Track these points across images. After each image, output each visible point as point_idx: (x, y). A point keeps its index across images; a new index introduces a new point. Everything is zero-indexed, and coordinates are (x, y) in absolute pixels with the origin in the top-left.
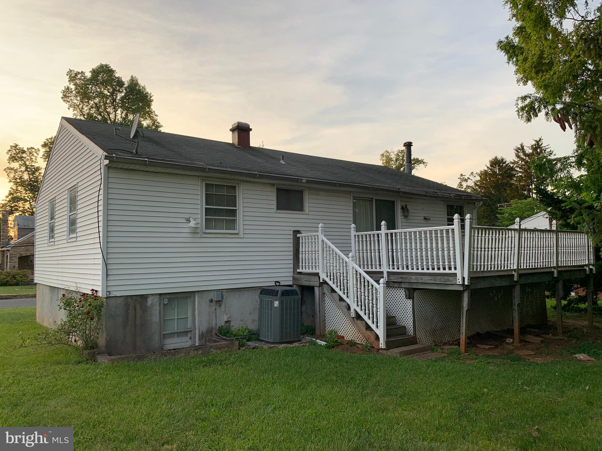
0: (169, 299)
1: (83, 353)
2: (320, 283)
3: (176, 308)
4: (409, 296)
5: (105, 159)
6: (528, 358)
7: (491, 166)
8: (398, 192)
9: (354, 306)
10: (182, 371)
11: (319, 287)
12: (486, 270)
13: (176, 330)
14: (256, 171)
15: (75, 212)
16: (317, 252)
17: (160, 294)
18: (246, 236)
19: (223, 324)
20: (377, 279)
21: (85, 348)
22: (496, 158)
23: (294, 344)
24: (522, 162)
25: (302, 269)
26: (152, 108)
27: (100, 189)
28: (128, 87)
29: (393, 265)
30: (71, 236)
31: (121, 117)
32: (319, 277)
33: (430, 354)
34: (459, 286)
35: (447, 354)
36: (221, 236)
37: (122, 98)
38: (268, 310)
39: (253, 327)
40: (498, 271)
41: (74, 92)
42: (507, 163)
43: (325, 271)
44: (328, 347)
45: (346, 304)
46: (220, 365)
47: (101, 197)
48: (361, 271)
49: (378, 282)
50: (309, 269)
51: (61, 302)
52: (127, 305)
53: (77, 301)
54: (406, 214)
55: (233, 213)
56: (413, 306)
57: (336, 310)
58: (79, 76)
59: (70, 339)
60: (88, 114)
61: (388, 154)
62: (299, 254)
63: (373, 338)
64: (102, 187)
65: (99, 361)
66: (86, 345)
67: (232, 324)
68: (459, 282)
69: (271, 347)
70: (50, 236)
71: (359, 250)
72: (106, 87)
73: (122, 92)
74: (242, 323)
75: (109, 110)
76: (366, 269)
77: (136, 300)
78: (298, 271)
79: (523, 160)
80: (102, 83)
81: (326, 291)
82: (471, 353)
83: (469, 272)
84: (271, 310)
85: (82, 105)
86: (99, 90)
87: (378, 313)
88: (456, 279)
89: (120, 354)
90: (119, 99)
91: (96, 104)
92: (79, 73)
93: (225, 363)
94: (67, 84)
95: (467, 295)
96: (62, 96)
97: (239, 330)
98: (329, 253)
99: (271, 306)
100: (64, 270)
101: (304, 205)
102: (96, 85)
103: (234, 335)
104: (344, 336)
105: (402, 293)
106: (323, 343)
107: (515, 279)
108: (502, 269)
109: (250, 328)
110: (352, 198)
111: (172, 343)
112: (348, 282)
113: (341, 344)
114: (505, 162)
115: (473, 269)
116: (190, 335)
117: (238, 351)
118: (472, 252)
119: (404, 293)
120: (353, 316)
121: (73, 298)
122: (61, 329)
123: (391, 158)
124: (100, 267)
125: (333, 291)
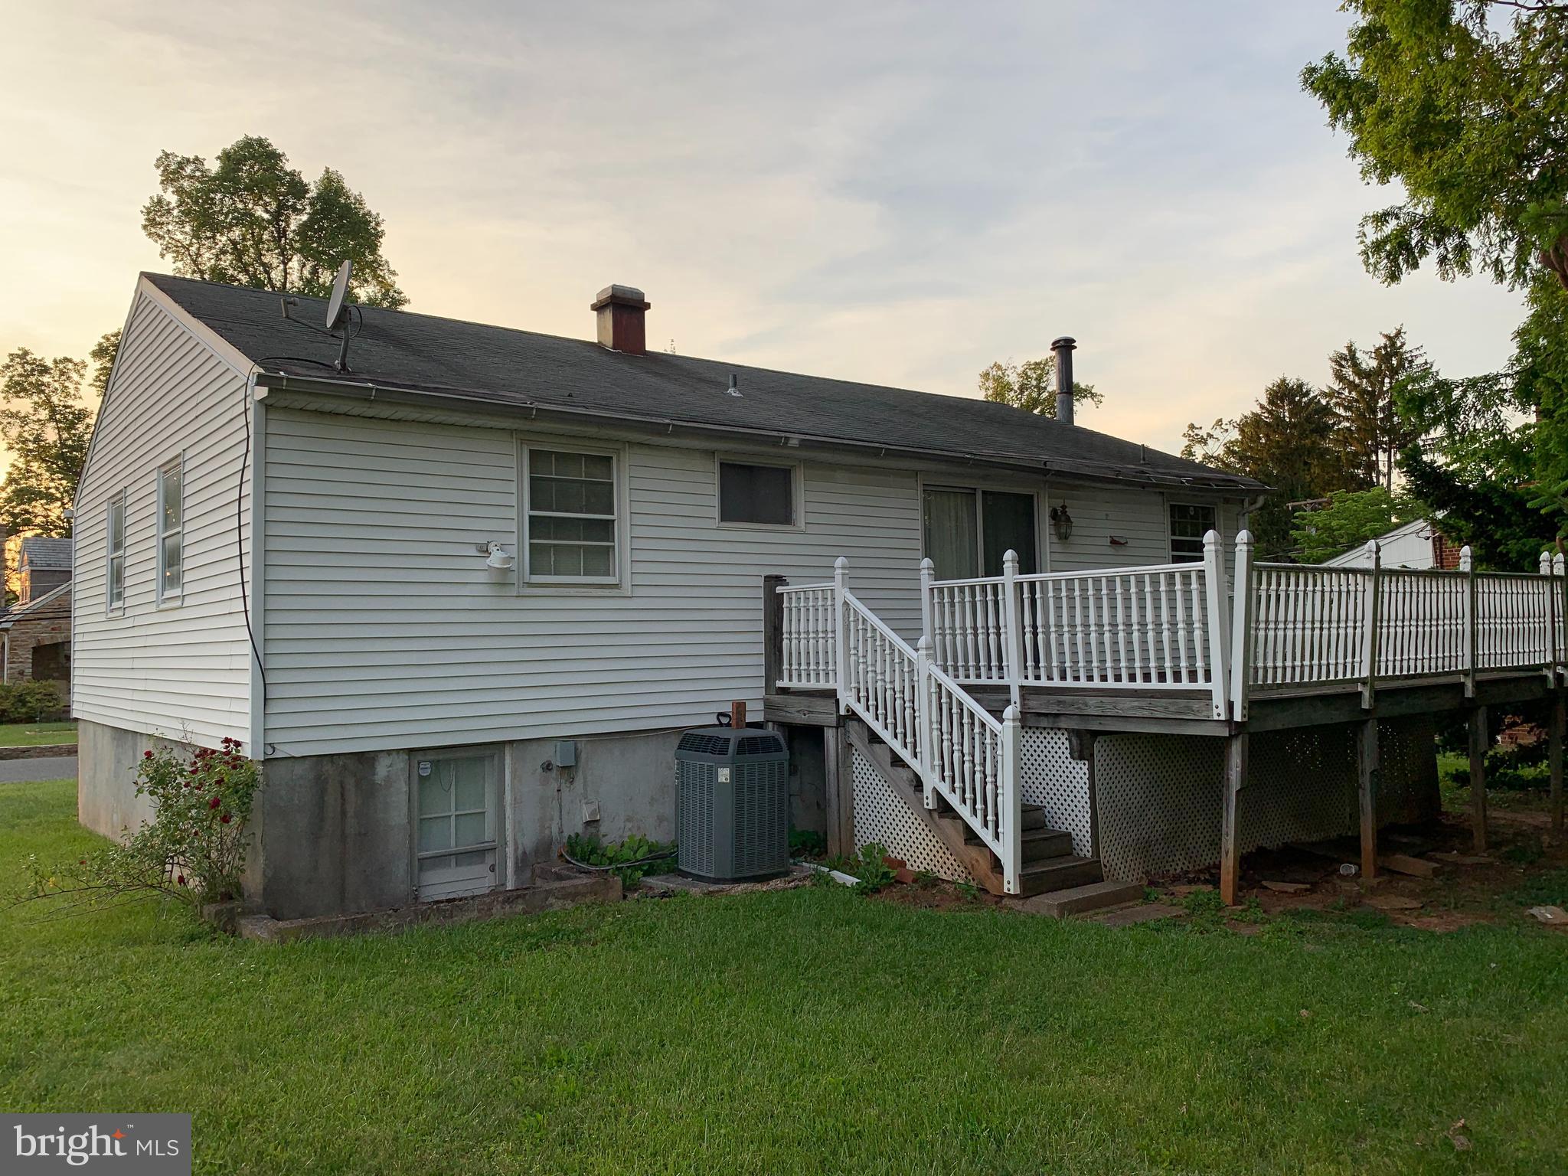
0: (435, 764)
1: (201, 912)
2: (839, 717)
3: (453, 787)
4: (1081, 752)
5: (258, 384)
6: (1404, 918)
7: (1269, 403)
8: (1045, 472)
9: (931, 781)
10: (471, 963)
11: (837, 728)
12: (1288, 680)
13: (453, 849)
14: (665, 417)
15: (179, 529)
16: (830, 635)
17: (411, 751)
18: (639, 592)
19: (580, 829)
20: (996, 706)
21: (209, 898)
22: (1284, 381)
23: (772, 883)
24: (1350, 393)
25: (790, 680)
26: (380, 253)
27: (244, 468)
28: (319, 197)
29: (1037, 667)
30: (168, 594)
31: (301, 278)
32: (837, 701)
33: (1138, 908)
34: (1220, 724)
35: (1186, 907)
36: (572, 591)
37: (303, 229)
38: (702, 793)
39: (659, 835)
40: (1320, 684)
41: (175, 212)
42: (1312, 395)
43: (853, 685)
44: (862, 891)
45: (911, 775)
46: (574, 945)
47: (248, 489)
48: (950, 683)
49: (998, 714)
50: (809, 681)
51: (140, 775)
52: (320, 784)
53: (183, 770)
54: (1063, 530)
55: (606, 529)
56: (1092, 778)
57: (883, 789)
58: (189, 170)
59: (167, 875)
60: (213, 269)
61: (1000, 373)
62: (782, 640)
63: (984, 865)
64: (250, 460)
65: (246, 932)
66: (210, 890)
67: (603, 829)
68: (1219, 715)
69: (710, 893)
70: (112, 595)
71: (943, 628)
72: (261, 198)
73: (300, 212)
74: (629, 825)
75: (269, 258)
76: (962, 680)
77: (344, 766)
78: (779, 684)
79: (1352, 386)
80: (249, 189)
81: (854, 739)
82: (1250, 907)
83: (1247, 689)
84: (710, 792)
85: (197, 246)
86: (240, 206)
87: (1000, 798)
88: (1209, 706)
89: (303, 916)
90: (294, 231)
91: (234, 243)
92: (188, 161)
93: (588, 940)
94: (157, 190)
95: (1240, 749)
96: (144, 223)
97: (622, 845)
98: (864, 636)
99: (710, 780)
100: (151, 686)
101: (794, 508)
102: (233, 194)
103: (609, 858)
104: (905, 859)
105: (1059, 743)
106: (851, 880)
107: (1365, 705)
108: (1332, 677)
109: (652, 838)
110: (920, 489)
111: (443, 884)
112: (917, 714)
113: (897, 882)
114: (1307, 393)
115: (1256, 679)
116: (490, 860)
117: (623, 904)
118: (1253, 632)
119: (1067, 744)
120: (930, 807)
121: (174, 762)
122: (141, 849)
123: (1008, 383)
124: (247, 678)
125: (874, 738)
